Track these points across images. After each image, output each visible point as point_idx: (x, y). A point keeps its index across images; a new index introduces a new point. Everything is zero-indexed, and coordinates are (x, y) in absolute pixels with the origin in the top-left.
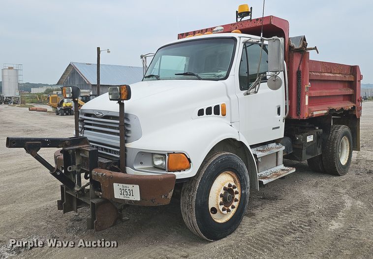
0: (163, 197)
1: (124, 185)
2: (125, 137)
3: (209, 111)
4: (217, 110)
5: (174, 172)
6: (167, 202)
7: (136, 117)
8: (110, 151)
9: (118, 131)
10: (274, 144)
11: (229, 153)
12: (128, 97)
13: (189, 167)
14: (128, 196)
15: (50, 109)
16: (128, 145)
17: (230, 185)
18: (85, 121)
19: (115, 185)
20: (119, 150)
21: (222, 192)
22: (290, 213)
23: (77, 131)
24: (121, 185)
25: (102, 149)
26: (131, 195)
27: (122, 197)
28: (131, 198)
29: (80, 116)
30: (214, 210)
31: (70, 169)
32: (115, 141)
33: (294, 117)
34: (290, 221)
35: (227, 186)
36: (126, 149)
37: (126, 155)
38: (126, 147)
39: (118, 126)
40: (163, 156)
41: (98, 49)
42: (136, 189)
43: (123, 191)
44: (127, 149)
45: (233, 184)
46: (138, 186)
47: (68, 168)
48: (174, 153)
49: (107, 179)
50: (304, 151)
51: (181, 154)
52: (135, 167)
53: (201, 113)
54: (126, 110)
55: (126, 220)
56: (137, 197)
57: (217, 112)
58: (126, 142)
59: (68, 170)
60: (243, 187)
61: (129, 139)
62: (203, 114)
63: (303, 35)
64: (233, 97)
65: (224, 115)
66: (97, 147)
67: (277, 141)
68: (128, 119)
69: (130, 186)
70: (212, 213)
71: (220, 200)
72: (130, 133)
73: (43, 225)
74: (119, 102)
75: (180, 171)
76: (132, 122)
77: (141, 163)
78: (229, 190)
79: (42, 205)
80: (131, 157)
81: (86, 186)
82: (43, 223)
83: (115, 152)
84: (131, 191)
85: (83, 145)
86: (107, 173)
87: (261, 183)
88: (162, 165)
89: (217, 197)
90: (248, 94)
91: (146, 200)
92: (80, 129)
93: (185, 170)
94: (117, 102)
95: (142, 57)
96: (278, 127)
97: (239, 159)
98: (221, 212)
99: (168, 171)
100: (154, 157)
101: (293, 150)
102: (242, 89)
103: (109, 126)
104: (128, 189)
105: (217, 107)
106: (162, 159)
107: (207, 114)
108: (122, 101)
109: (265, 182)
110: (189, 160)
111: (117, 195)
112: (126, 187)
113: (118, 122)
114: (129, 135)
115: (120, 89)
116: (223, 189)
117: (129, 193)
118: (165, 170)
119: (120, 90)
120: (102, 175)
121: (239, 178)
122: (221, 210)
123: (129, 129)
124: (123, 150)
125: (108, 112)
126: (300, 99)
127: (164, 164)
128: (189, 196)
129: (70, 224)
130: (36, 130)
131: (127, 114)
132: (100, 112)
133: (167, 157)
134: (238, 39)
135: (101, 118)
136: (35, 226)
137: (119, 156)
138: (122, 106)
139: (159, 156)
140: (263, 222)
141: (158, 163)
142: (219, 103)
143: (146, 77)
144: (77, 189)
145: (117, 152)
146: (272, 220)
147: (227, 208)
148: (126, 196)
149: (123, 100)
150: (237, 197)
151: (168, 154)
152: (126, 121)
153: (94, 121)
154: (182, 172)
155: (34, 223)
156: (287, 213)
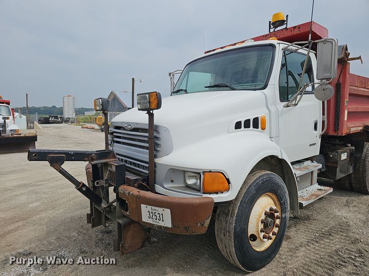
0: (199, 224)
1: (153, 208)
2: (154, 152)
3: (247, 124)
4: (256, 123)
5: (210, 193)
6: (203, 231)
7: (167, 130)
8: (139, 166)
9: (147, 145)
10: (309, 162)
11: (270, 172)
12: (159, 106)
13: (228, 190)
14: (158, 220)
15: (97, 127)
16: (157, 160)
17: (271, 209)
18: (115, 134)
19: (143, 206)
20: (147, 165)
21: (263, 217)
22: (331, 238)
23: (107, 144)
24: (149, 207)
25: (131, 163)
26: (161, 220)
27: (150, 221)
28: (161, 224)
29: (110, 129)
30: (254, 238)
31: (97, 183)
32: (144, 155)
33: (331, 133)
34: (334, 249)
35: (268, 211)
36: (155, 165)
37: (155, 171)
38: (155, 163)
39: (147, 139)
40: (197, 174)
41: (133, 79)
42: (167, 213)
43: (151, 215)
44: (157, 165)
45: (274, 207)
46: (169, 210)
47: (95, 183)
48: (210, 172)
49: (135, 199)
50: (338, 170)
51: (219, 174)
52: (165, 186)
53: (238, 126)
54: (156, 122)
55: (154, 242)
56: (167, 222)
57: (256, 126)
58: (155, 157)
59: (96, 185)
60: (283, 210)
61: (159, 154)
62: (240, 128)
63: (345, 44)
64: (272, 108)
65: (263, 129)
66: (126, 161)
67: (311, 159)
68: (157, 132)
69: (160, 210)
70: (251, 240)
71: (261, 226)
72: (160, 147)
73: (74, 236)
74: (149, 113)
75: (217, 193)
76: (162, 135)
77: (172, 181)
78: (270, 214)
79: (77, 213)
80: (160, 174)
81: (113, 202)
82: (74, 233)
83: (144, 167)
84: (161, 216)
85: (110, 158)
86: (135, 191)
87: (301, 204)
88: (195, 184)
89: (258, 223)
90: (288, 106)
91: (178, 228)
92: (110, 142)
93: (222, 193)
94: (146, 112)
95: (170, 74)
96: (315, 144)
97: (280, 179)
98: (261, 240)
99: (204, 193)
100: (186, 175)
101: (326, 168)
102: (282, 101)
103: (138, 139)
104: (157, 212)
105: (256, 120)
106: (196, 178)
107: (245, 127)
108: (151, 112)
109: (305, 203)
110: (228, 180)
111: (145, 218)
112: (155, 210)
113: (147, 134)
114: (158, 149)
115: (149, 97)
116: (264, 213)
117: (158, 218)
118: (199, 191)
119: (149, 99)
120: (129, 193)
121: (279, 201)
122: (262, 238)
123: (158, 142)
124: (152, 166)
125: (137, 124)
126: (339, 113)
127: (198, 183)
128: (226, 221)
129: (100, 236)
130: (84, 143)
131: (157, 126)
132: (129, 124)
133: (202, 175)
134: (277, 46)
135: (130, 131)
136: (66, 237)
137: (147, 172)
138: (151, 116)
139: (192, 174)
140: (303, 249)
141: (191, 182)
142: (259, 115)
143: (174, 93)
144: (104, 205)
145: (146, 167)
146: (312, 246)
147: (267, 235)
148: (154, 220)
149: (153, 110)
150: (278, 221)
151: (204, 172)
152: (155, 134)
153: (123, 134)
154: (219, 195)
155: (67, 234)
156: (327, 238)
